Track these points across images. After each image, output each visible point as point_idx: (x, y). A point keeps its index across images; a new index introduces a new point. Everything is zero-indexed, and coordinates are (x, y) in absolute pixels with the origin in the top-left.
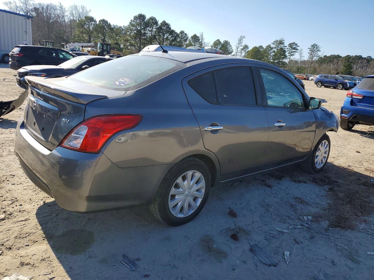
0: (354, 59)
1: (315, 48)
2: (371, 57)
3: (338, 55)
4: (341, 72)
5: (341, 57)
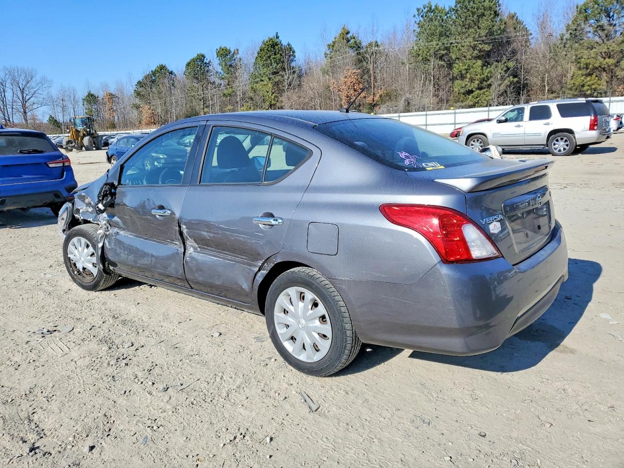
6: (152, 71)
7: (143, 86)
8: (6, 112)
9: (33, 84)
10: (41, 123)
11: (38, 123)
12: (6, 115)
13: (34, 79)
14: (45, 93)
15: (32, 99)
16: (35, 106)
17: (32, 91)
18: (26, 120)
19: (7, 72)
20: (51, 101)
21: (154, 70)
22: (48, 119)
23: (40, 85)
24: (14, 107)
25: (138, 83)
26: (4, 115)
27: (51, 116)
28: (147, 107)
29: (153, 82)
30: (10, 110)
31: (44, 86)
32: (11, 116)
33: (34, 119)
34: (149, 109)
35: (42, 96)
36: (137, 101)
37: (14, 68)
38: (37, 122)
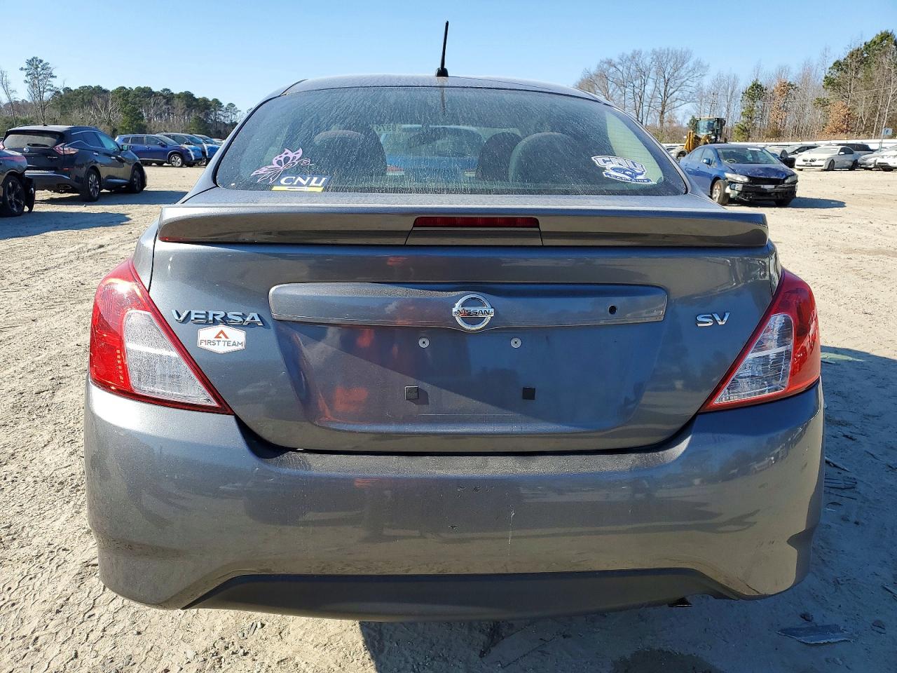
0: (136, 96)
1: (39, 69)
2: (169, 90)
3: (99, 88)
4: (122, 127)
5: (106, 92)
6: (865, 44)
7: (842, 70)
8: (640, 111)
9: (683, 72)
10: (681, 127)
11: (675, 127)
12: (640, 115)
13: (685, 66)
14: (695, 84)
15: (676, 93)
16: (677, 104)
17: (678, 82)
18: (662, 122)
19: (655, 57)
20: (699, 96)
21: (869, 40)
22: (688, 122)
23: (691, 74)
24: (652, 104)
25: (835, 64)
26: (638, 116)
27: (693, 117)
28: (840, 104)
29: (862, 63)
30: (646, 108)
31: (696, 75)
32: (645, 118)
33: (671, 122)
34: (844, 107)
35: (690, 89)
36: (826, 94)
37: (665, 50)
38: (675, 125)
